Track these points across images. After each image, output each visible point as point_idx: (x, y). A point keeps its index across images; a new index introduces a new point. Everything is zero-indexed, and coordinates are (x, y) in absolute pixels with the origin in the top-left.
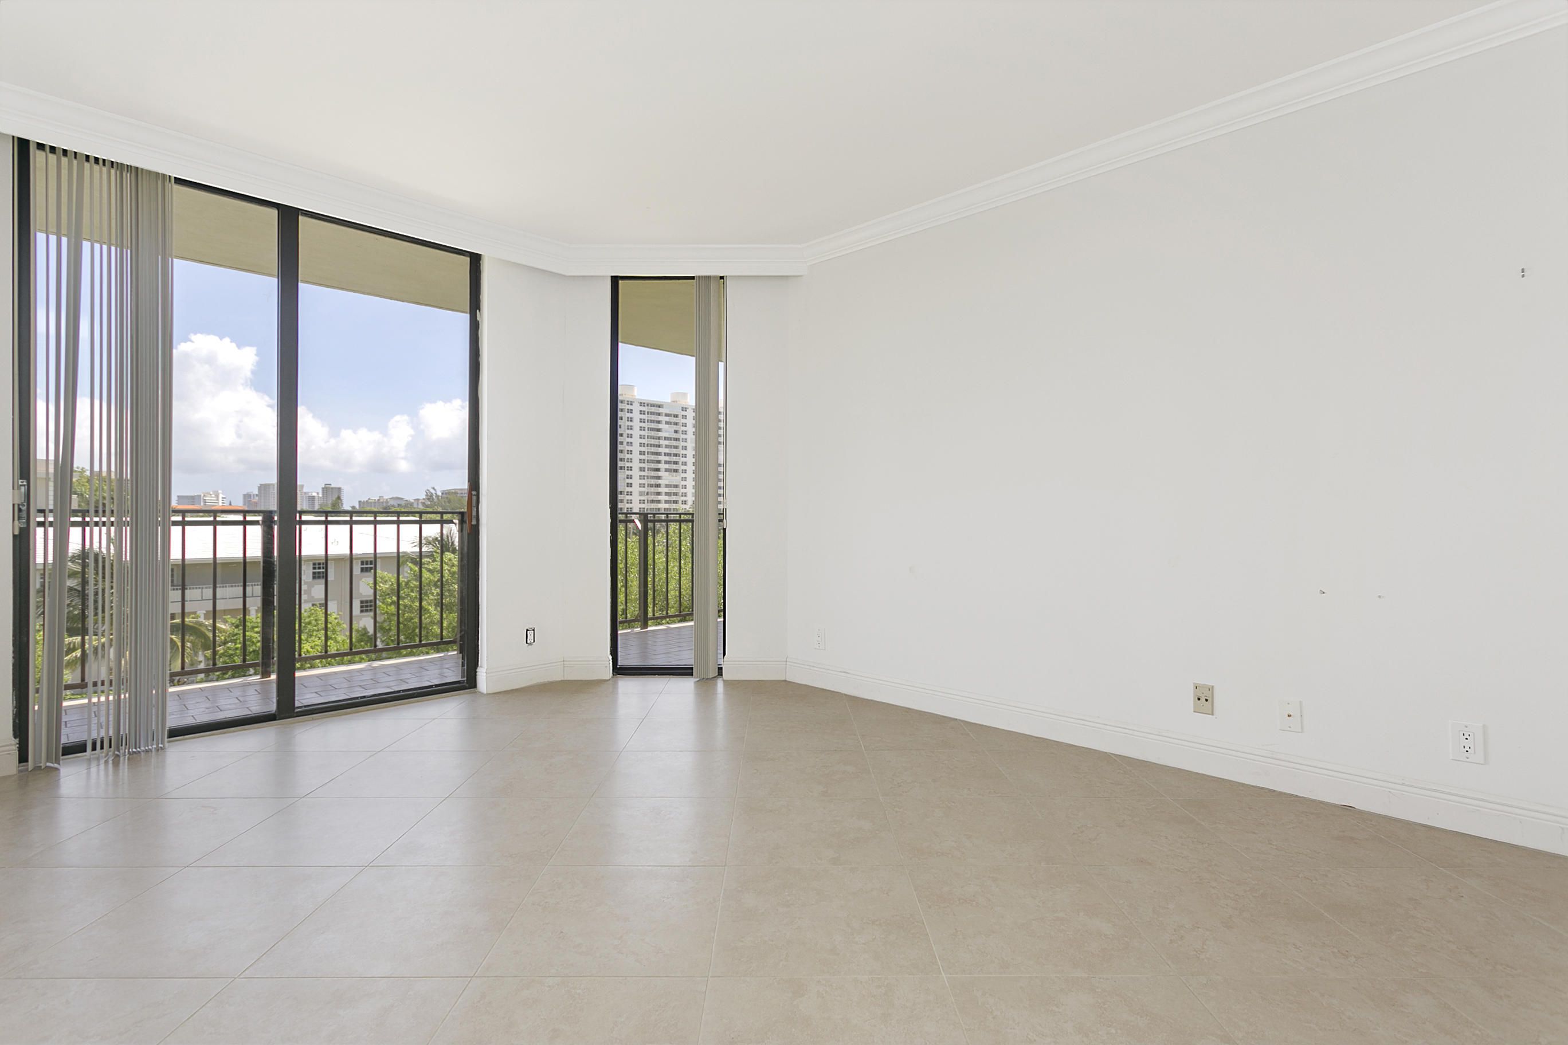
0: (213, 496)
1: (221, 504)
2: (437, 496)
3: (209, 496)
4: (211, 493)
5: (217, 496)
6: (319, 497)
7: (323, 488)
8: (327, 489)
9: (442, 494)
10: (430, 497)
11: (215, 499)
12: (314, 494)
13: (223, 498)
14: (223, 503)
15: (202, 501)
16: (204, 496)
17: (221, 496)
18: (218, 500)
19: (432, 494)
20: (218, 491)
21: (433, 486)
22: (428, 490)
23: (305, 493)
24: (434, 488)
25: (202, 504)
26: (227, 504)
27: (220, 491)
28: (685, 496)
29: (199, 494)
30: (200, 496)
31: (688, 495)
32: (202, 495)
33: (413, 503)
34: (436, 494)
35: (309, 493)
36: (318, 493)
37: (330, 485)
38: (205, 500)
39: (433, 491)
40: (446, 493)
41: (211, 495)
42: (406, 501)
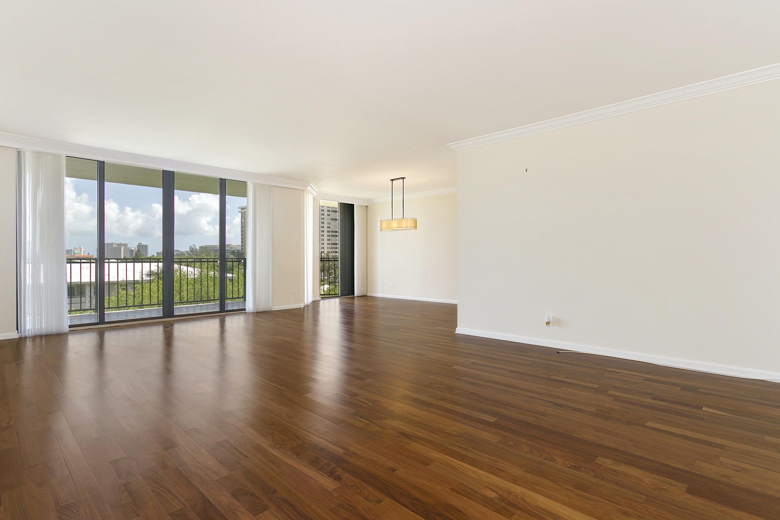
0: (79, 250)
1: (82, 254)
2: (196, 250)
3: (77, 250)
4: (78, 248)
5: (81, 250)
6: (135, 250)
7: (137, 245)
8: (140, 246)
9: (200, 248)
10: (192, 250)
11: (79, 251)
12: (133, 249)
13: (84, 251)
14: (84, 254)
15: (73, 253)
16: (74, 250)
17: (83, 250)
18: (81, 252)
19: (193, 248)
20: (81, 247)
21: (193, 244)
22: (191, 246)
23: (129, 248)
24: (194, 245)
25: (73, 254)
26: (86, 254)
27: (82, 247)
28: (323, 249)
29: (71, 249)
30: (72, 250)
31: (325, 248)
32: (73, 249)
33: (184, 253)
34: (195, 248)
35: (130, 248)
36: (135, 248)
37: (141, 243)
38: (74, 252)
39: (194, 247)
40: (202, 248)
41: (77, 249)
42: (182, 252)
